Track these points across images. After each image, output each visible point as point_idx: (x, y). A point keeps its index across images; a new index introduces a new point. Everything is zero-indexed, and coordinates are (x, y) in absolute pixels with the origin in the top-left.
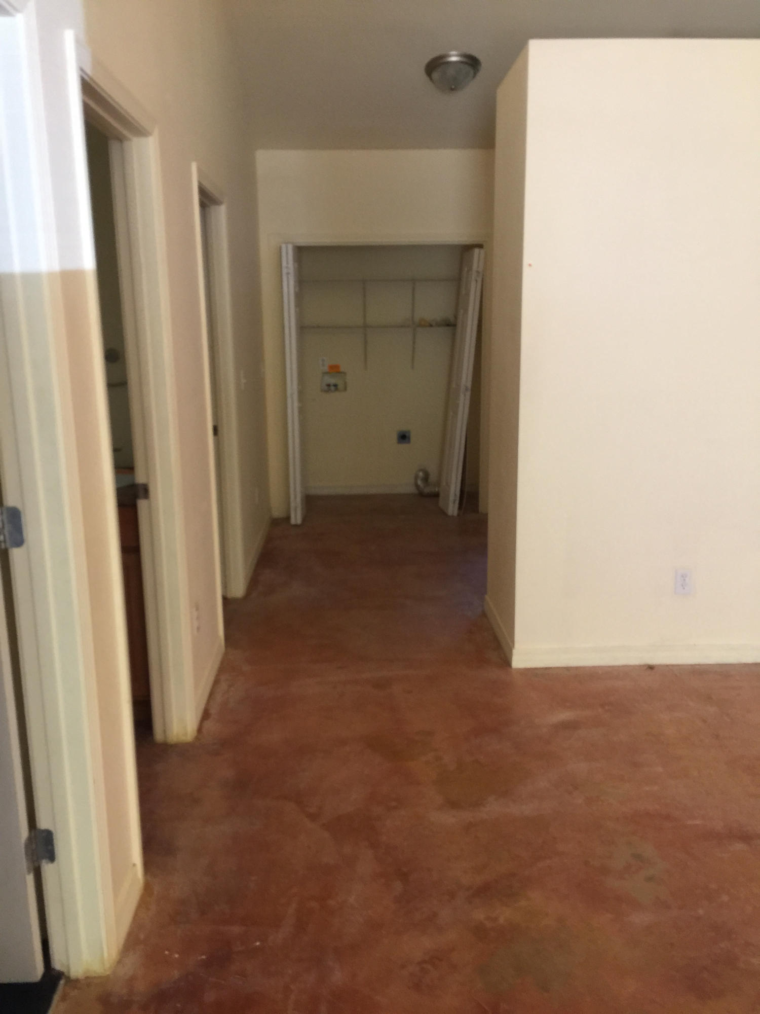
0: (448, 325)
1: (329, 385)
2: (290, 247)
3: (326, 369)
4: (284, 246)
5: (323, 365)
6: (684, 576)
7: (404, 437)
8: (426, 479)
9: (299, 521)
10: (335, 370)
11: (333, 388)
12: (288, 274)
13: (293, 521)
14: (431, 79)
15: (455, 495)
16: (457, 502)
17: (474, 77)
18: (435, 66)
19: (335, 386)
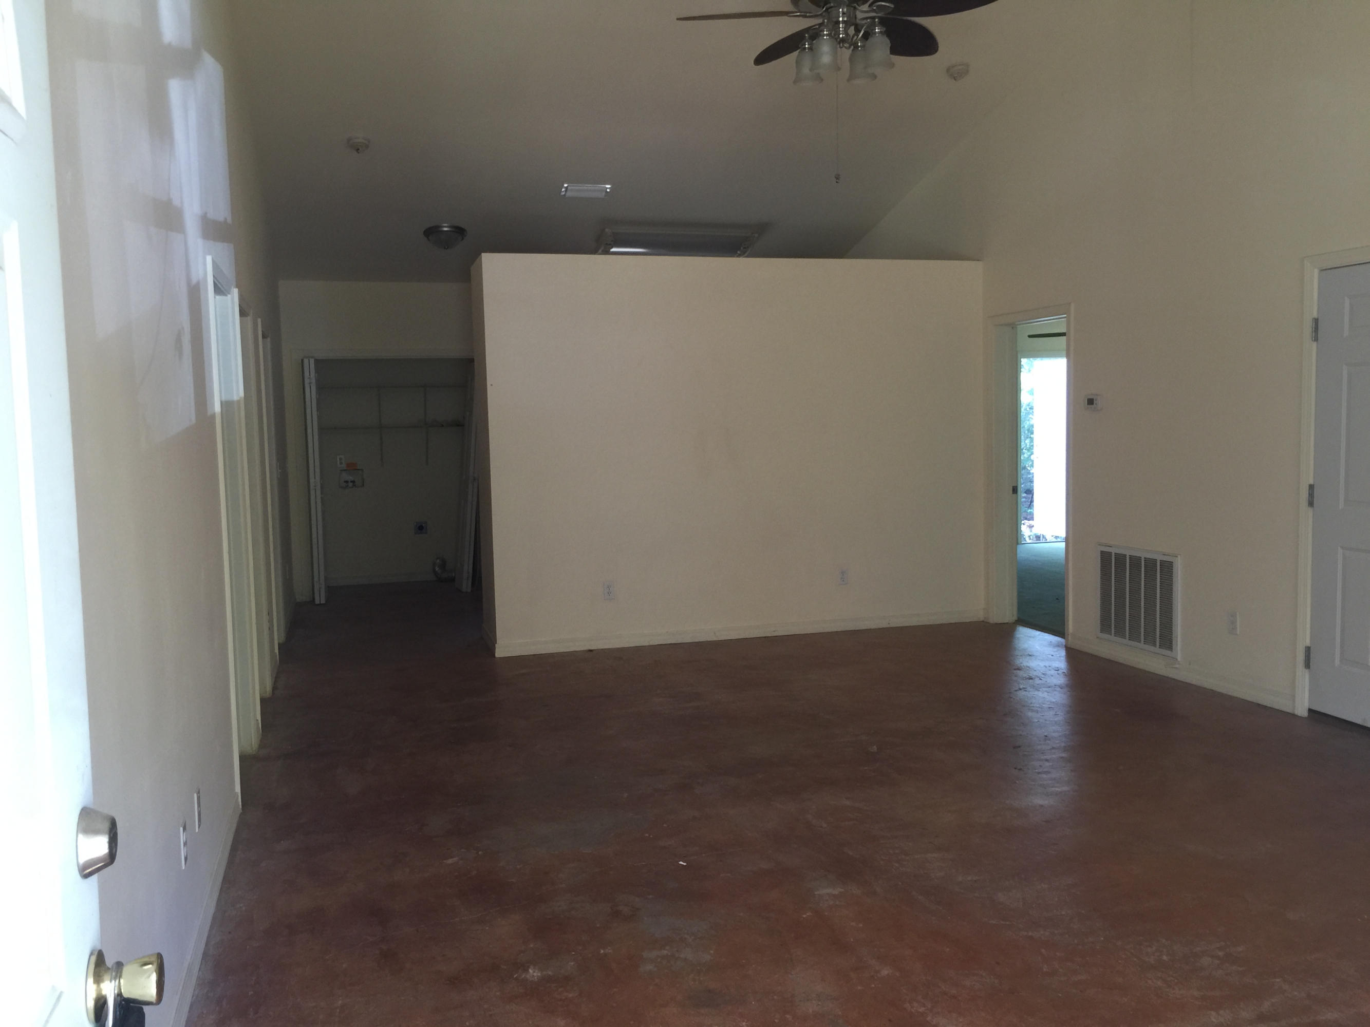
0: (458, 426)
1: (346, 482)
2: (312, 361)
3: (344, 466)
4: (306, 361)
5: (341, 463)
6: (608, 587)
7: (421, 528)
8: (443, 565)
9: (323, 602)
10: (352, 468)
11: (351, 484)
12: (310, 383)
13: (317, 602)
14: (429, 240)
15: (468, 573)
16: (470, 579)
17: (463, 239)
18: (431, 232)
19: (353, 482)
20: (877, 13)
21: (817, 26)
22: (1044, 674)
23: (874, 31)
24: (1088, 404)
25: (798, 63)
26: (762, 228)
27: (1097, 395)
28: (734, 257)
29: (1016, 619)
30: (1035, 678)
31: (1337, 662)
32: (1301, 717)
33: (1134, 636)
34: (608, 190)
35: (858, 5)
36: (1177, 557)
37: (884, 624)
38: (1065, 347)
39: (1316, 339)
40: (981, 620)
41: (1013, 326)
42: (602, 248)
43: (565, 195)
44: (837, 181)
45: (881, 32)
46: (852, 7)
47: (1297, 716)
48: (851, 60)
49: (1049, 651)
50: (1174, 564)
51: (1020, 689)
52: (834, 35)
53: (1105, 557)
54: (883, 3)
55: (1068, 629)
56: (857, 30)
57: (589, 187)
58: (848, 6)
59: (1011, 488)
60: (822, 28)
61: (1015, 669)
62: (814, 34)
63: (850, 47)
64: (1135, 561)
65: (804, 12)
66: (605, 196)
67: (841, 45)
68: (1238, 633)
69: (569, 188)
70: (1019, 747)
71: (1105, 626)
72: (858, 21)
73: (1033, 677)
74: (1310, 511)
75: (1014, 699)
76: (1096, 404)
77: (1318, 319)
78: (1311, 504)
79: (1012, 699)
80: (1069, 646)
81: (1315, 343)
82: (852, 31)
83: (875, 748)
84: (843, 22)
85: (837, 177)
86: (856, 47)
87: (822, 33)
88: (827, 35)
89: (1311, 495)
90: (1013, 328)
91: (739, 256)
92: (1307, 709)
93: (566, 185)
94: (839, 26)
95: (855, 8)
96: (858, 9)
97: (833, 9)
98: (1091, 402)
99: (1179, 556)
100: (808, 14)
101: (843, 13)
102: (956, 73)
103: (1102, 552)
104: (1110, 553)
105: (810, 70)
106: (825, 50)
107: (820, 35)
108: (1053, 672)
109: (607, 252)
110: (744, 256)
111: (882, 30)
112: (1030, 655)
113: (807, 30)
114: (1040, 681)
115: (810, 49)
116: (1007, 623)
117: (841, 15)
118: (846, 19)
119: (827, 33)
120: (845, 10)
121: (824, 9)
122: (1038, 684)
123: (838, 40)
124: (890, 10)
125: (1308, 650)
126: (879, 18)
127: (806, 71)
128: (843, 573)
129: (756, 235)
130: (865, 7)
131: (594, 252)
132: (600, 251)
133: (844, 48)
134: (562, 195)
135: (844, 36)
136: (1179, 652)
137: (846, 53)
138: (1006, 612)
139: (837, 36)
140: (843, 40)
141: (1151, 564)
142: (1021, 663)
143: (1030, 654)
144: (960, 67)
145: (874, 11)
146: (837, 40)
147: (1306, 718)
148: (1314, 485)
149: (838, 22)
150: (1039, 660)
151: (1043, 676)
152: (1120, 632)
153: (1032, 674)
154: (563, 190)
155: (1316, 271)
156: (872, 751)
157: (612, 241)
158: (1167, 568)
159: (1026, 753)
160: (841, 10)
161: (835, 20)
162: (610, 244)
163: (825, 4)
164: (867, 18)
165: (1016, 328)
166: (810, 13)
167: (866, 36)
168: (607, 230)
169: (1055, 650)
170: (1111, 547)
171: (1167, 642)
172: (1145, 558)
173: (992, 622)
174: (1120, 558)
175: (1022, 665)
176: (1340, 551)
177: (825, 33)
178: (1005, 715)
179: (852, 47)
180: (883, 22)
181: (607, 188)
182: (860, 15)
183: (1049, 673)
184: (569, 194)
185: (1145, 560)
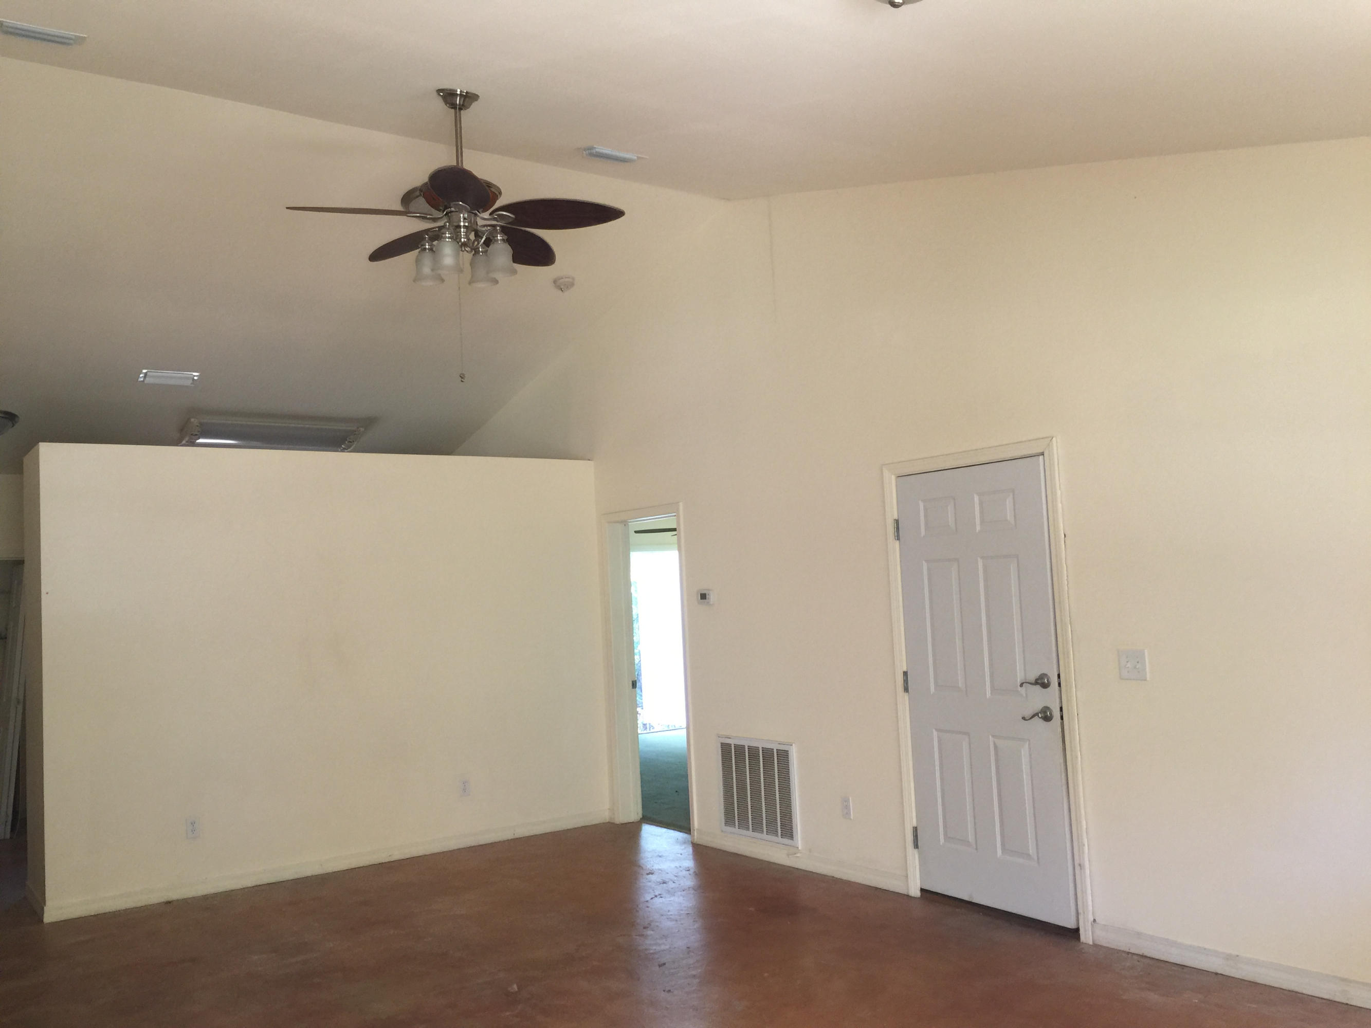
17: (13, 426)
20: (497, 221)
21: (437, 229)
22: (676, 876)
23: (496, 238)
24: (701, 599)
25: (418, 261)
26: (369, 422)
27: (709, 590)
28: (337, 451)
29: (641, 817)
30: (668, 882)
31: (942, 841)
32: (914, 897)
33: (757, 828)
34: (196, 378)
35: (479, 212)
36: (792, 745)
37: (508, 835)
38: (676, 542)
39: (898, 539)
40: (607, 821)
41: (625, 523)
42: (187, 439)
43: (143, 381)
44: (463, 380)
45: (503, 240)
46: (473, 213)
47: (911, 897)
48: (472, 264)
49: (678, 849)
50: (789, 753)
51: (656, 896)
52: (456, 238)
53: (725, 749)
54: (505, 213)
55: (693, 824)
56: (478, 236)
57: (169, 373)
58: (469, 212)
59: (631, 682)
60: (443, 231)
61: (648, 874)
62: (436, 236)
63: (471, 251)
64: (753, 751)
65: (424, 214)
66: (191, 384)
67: (463, 248)
68: (852, 818)
69: (148, 373)
70: (664, 964)
71: (729, 819)
72: (479, 228)
73: (667, 880)
74: (906, 696)
75: (651, 908)
76: (708, 598)
77: (898, 520)
78: (906, 689)
79: (649, 909)
80: (695, 842)
81: (898, 541)
82: (472, 236)
83: (515, 987)
84: (465, 227)
85: (462, 377)
86: (476, 252)
87: (444, 236)
88: (449, 238)
89: (906, 681)
90: (625, 525)
91: (343, 450)
92: (920, 889)
93: (144, 371)
94: (461, 230)
95: (476, 215)
96: (478, 216)
97: (453, 214)
98: (703, 596)
99: (794, 744)
100: (428, 216)
101: (465, 219)
102: (562, 285)
103: (722, 744)
104: (730, 745)
105: (432, 270)
106: (448, 252)
107: (442, 237)
108: (685, 873)
109: (192, 444)
110: (349, 450)
111: (503, 238)
112: (660, 857)
113: (427, 231)
114: (673, 884)
115: (431, 249)
116: (633, 822)
117: (462, 220)
118: (467, 224)
119: (450, 235)
120: (466, 216)
121: (445, 213)
122: (672, 889)
123: (460, 244)
124: (511, 220)
125: (915, 830)
126: (502, 227)
127: (427, 270)
128: (465, 783)
129: (362, 429)
130: (486, 215)
131: (177, 443)
132: (184, 442)
133: (466, 252)
134: (140, 381)
135: (466, 240)
136: (800, 842)
137: (467, 256)
138: (631, 811)
139: (458, 240)
140: (464, 244)
141: (768, 753)
142: (653, 866)
143: (660, 855)
144: (567, 280)
145: (495, 219)
146: (458, 243)
147: (919, 898)
148: (907, 672)
149: (459, 227)
150: (669, 860)
151: (675, 878)
152: (743, 824)
153: (666, 877)
154: (141, 376)
155: (893, 477)
156: (512, 991)
157: (199, 431)
158: (784, 756)
159: (672, 971)
160: (462, 215)
161: (455, 224)
162: (196, 435)
163: (446, 208)
164: (487, 226)
165: (628, 525)
166: (429, 215)
167: (488, 243)
168: (192, 420)
169: (683, 847)
170: (730, 738)
171: (788, 831)
172: (762, 748)
173: (618, 823)
174: (740, 749)
175: (654, 868)
176: (935, 733)
177: (447, 235)
178: (645, 928)
179: (473, 252)
180: (504, 230)
181: (195, 376)
182: (480, 222)
183: (680, 874)
184: (148, 380)
185: (763, 750)
